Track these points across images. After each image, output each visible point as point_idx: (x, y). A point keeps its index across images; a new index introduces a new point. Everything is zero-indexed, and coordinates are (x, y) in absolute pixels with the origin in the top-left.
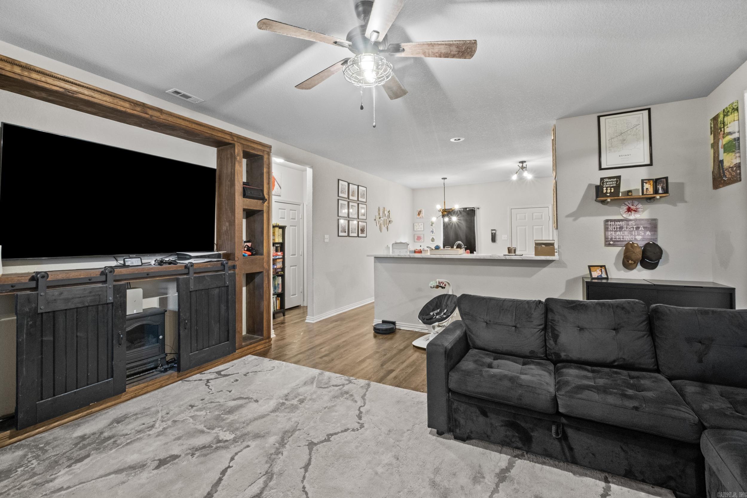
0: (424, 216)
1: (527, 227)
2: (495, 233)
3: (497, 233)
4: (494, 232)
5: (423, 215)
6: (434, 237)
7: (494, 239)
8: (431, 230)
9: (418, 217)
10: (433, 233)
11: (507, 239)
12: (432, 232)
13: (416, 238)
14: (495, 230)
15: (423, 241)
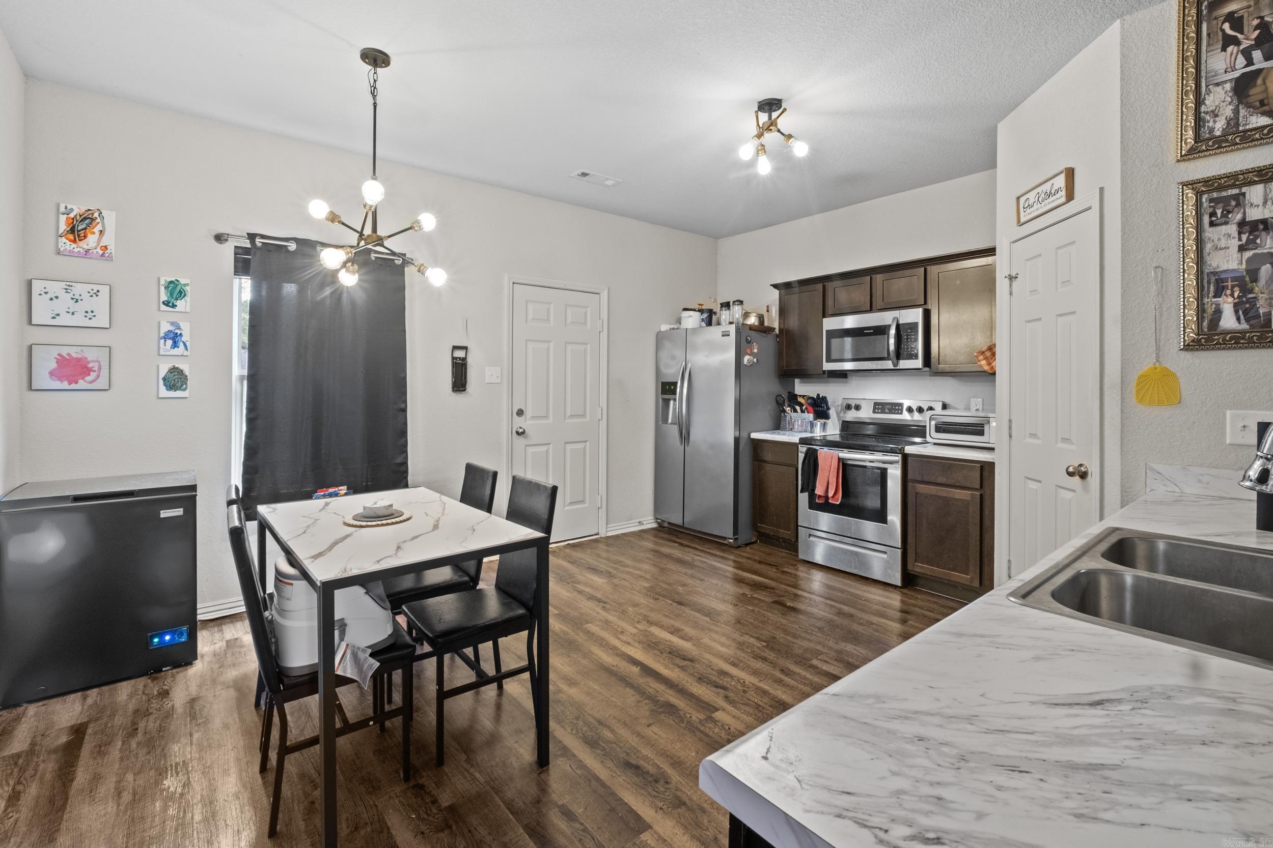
0: (112, 248)
1: (552, 344)
2: (464, 359)
3: (470, 361)
4: (460, 354)
5: (108, 240)
6: (185, 367)
7: (460, 383)
8: (166, 327)
9: (65, 244)
10: (175, 345)
11: (499, 381)
12: (175, 338)
13: (45, 363)
14: (465, 348)
15: (102, 383)
